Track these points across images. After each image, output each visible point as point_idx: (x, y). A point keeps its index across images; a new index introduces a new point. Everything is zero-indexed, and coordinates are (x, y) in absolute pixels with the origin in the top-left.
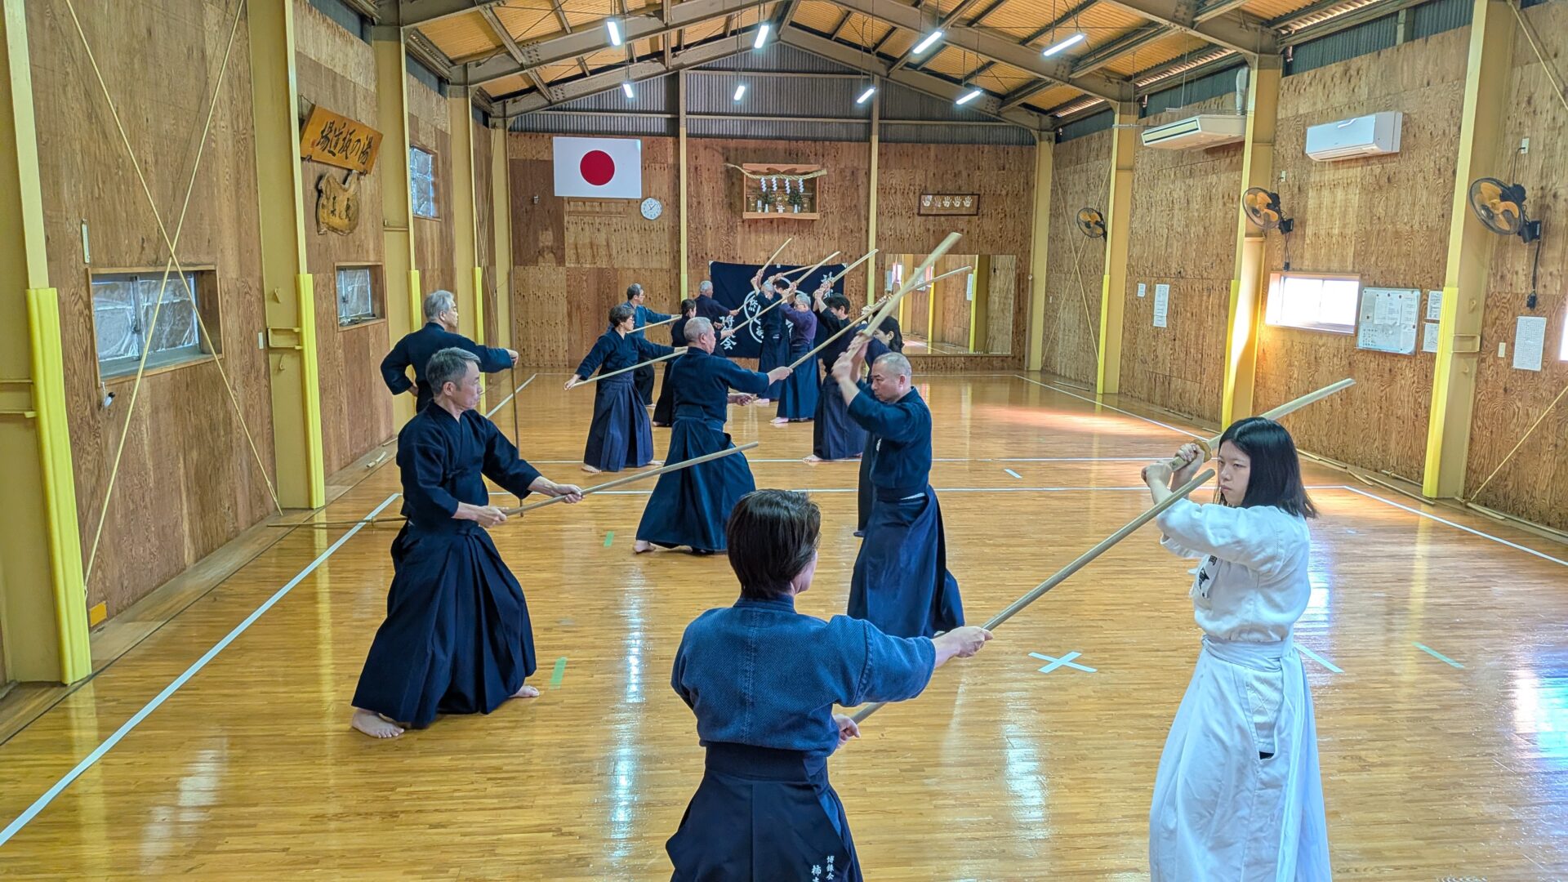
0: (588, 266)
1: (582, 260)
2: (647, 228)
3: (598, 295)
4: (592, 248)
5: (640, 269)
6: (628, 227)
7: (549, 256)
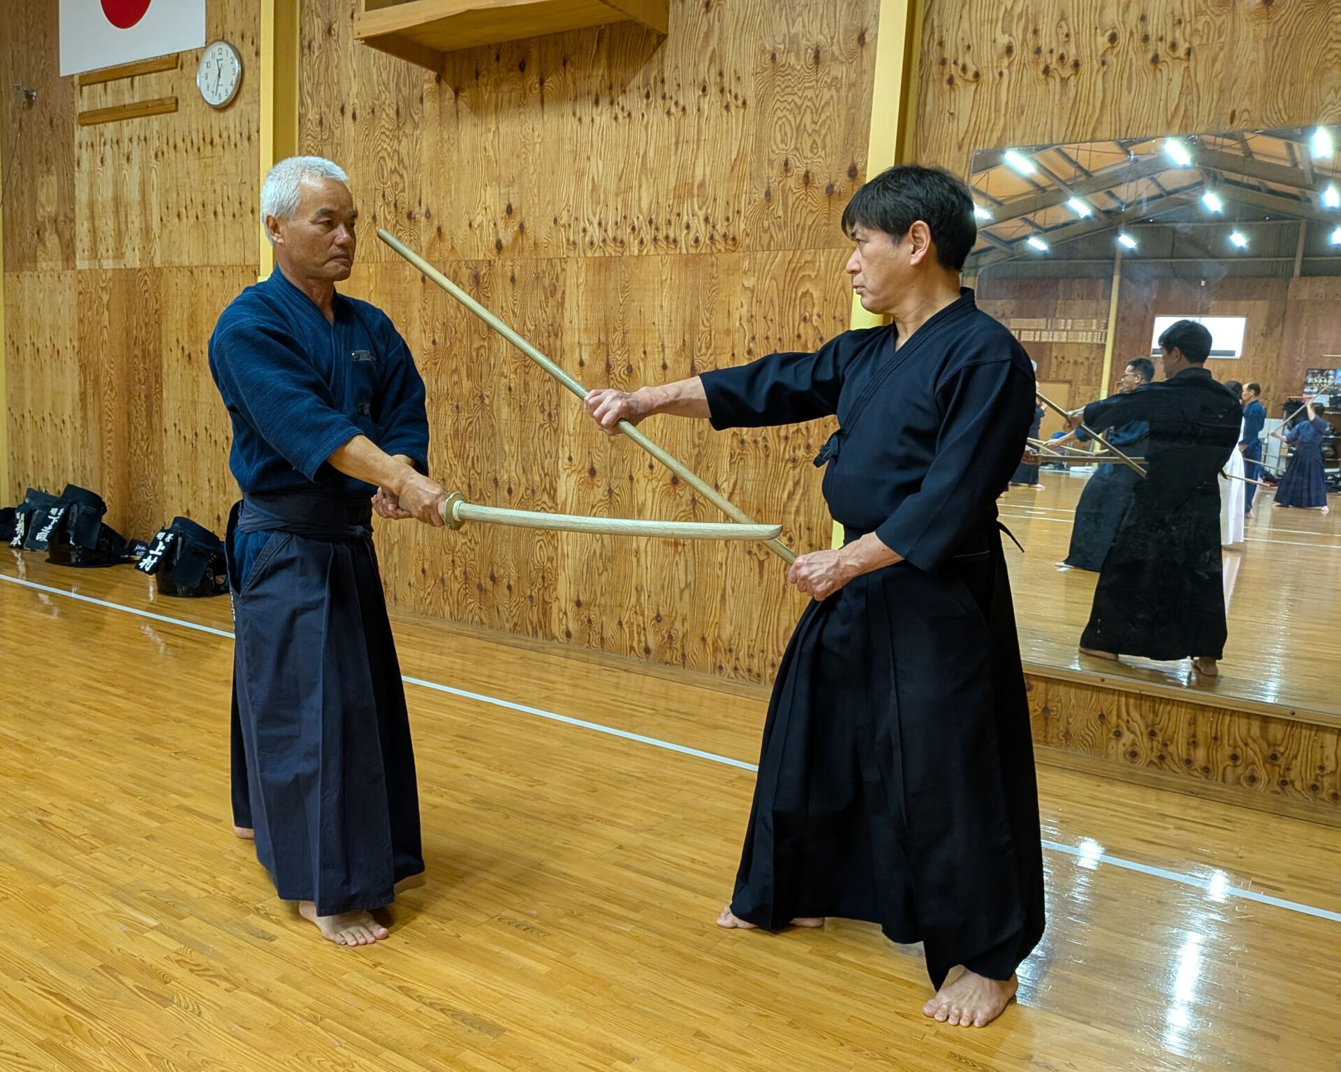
0: (108, 264)
1: (102, 250)
2: (217, 140)
3: (129, 348)
4: (117, 213)
5: (201, 267)
6: (180, 144)
7: (52, 241)
